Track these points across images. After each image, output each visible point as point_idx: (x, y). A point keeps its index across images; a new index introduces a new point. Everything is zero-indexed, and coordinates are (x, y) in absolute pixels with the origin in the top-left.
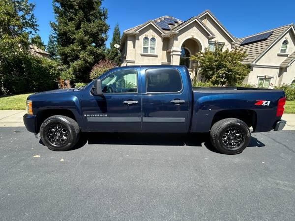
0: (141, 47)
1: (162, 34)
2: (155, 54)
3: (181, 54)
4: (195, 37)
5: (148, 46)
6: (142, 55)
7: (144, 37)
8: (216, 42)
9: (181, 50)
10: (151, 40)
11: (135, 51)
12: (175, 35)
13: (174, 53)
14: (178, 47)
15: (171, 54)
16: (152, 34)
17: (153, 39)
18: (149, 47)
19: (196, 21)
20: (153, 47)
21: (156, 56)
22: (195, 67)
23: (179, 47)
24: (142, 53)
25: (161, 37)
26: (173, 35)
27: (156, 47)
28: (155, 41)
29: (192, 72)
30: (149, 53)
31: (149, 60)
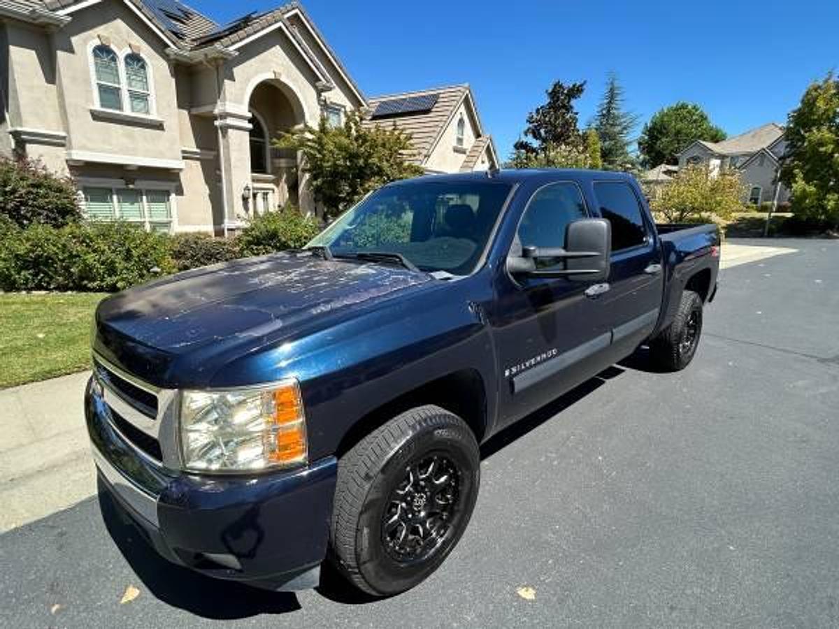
0: (87, 81)
1: (167, 46)
2: (154, 116)
3: (250, 126)
4: (283, 79)
5: (119, 83)
6: (96, 116)
7: (97, 42)
8: (328, 102)
9: (250, 115)
10: (127, 63)
11: (61, 95)
12: (225, 59)
13: (230, 121)
14: (239, 101)
15: (217, 123)
16: (126, 37)
17: (134, 59)
18: (124, 86)
19: (280, 29)
20: (138, 88)
21: (159, 126)
22: (284, 170)
23: (241, 103)
24: (97, 106)
25: (166, 57)
26: (215, 59)
27: (152, 91)
28: (143, 67)
29: (278, 185)
30: (127, 111)
31: (129, 136)
